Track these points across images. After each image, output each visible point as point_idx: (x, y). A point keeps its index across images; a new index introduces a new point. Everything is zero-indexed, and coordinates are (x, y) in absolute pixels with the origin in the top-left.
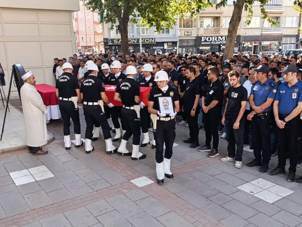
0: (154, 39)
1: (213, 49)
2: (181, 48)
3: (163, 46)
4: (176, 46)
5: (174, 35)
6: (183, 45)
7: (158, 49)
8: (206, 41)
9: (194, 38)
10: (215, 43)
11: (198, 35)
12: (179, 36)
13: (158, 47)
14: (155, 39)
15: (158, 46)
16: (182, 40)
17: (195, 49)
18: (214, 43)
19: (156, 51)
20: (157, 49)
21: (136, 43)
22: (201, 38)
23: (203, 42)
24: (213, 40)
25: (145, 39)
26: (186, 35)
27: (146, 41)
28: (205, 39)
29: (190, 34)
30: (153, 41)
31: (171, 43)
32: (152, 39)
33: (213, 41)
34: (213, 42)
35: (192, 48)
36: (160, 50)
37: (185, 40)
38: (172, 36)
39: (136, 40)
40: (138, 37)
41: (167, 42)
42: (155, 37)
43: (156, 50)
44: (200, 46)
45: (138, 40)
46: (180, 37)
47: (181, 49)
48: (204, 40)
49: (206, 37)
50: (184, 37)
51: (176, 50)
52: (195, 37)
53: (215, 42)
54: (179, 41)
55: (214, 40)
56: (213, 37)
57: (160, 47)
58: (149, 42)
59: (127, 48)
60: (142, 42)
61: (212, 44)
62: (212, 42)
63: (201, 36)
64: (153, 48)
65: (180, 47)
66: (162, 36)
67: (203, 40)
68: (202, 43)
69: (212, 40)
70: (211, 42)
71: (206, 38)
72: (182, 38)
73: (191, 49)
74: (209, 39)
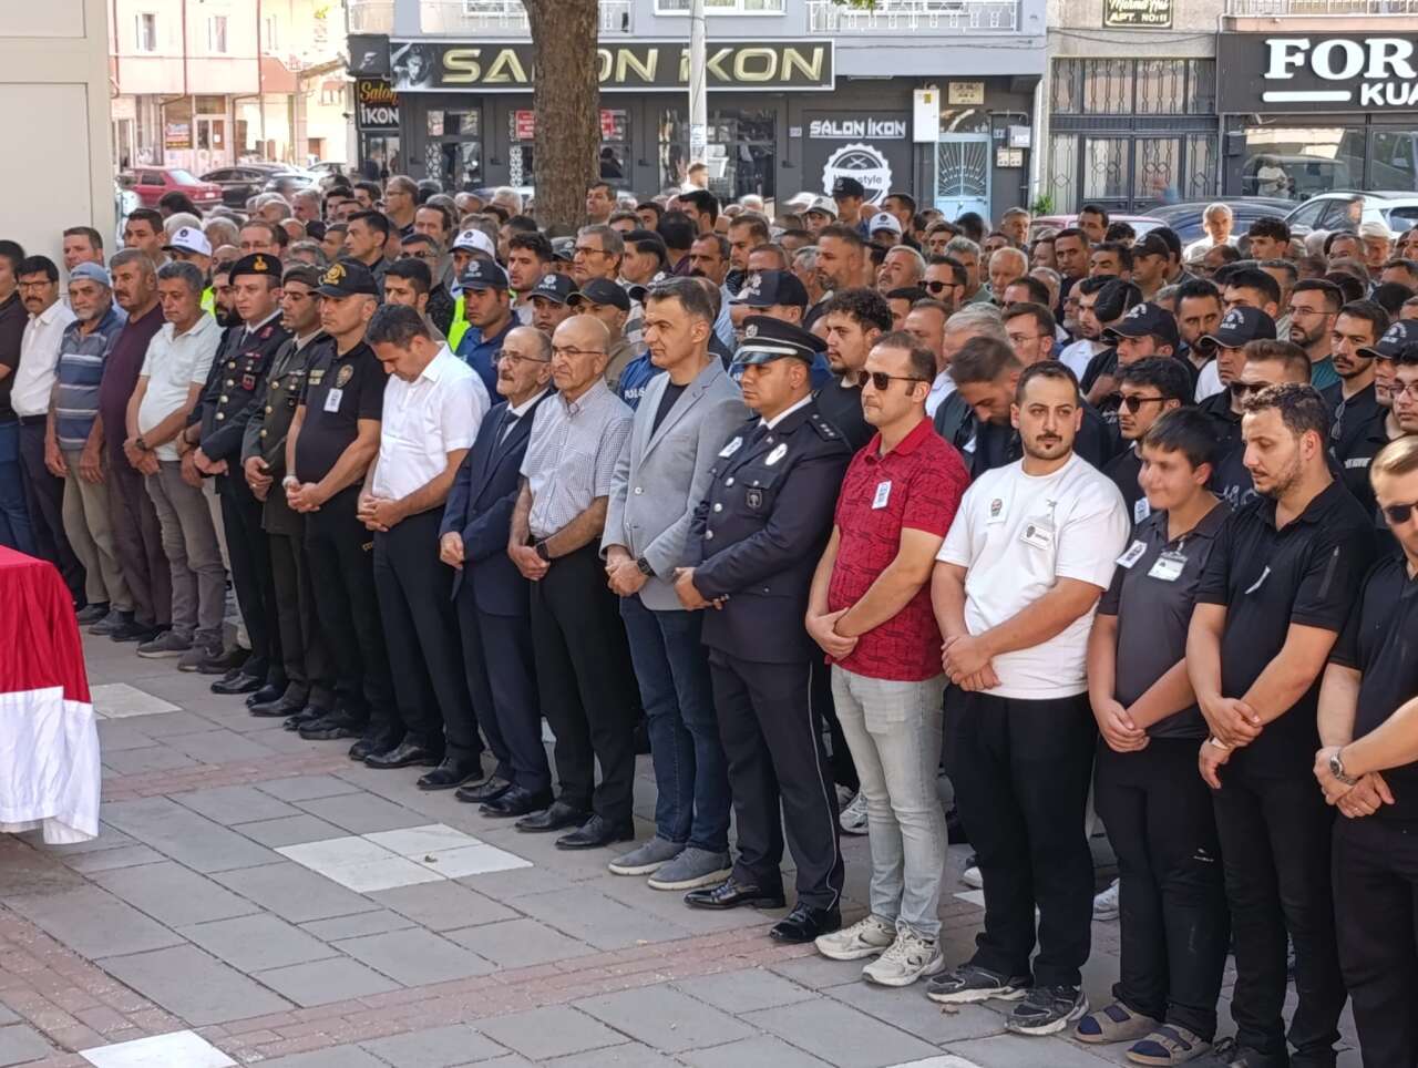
0: (818, 52)
1: (1371, 152)
2: (1070, 135)
3: (907, 115)
4: (1028, 121)
5: (1006, 20)
6: (1087, 105)
7: (854, 142)
8: (1304, 76)
9: (1200, 50)
10: (1398, 94)
11: (1229, 20)
12: (1057, 24)
13: (853, 128)
14: (827, 47)
15: (861, 116)
16: (1083, 60)
17: (1202, 146)
18: (1383, 93)
19: (832, 159)
20: (843, 143)
21: (648, 84)
22: (1258, 46)
23: (1279, 85)
24: (1377, 71)
25: (738, 47)
26: (1123, 16)
27: (747, 69)
28: (1299, 60)
29: (1159, 12)
30: (813, 71)
31: (981, 86)
32: (806, 50)
33: (1372, 82)
34: (1379, 86)
35: (1176, 143)
36: (870, 149)
37: (1109, 61)
38: (985, 19)
39: (653, 54)
40: (670, 33)
41: (942, 82)
42: (832, 27)
43: (840, 152)
44: (1249, 122)
45: (671, 55)
46: (1066, 31)
47: (1066, 145)
48: (1290, 67)
49: (1304, 44)
50: (1105, 35)
51: (1027, 152)
52: (1209, 35)
53: (1390, 87)
54: (1056, 75)
55: (1389, 67)
56: (1377, 46)
57: (874, 129)
58: (776, 80)
59: (583, 144)
60: (712, 79)
61: (1365, 102)
62: (1365, 87)
63: (1265, 27)
64: (807, 130)
65: (1059, 125)
66: (893, 27)
67: (1277, 71)
68: (1269, 97)
69: (1366, 67)
70: (1354, 85)
71: (1308, 54)
72: (1082, 49)
73: (1167, 150)
74: (1338, 59)
